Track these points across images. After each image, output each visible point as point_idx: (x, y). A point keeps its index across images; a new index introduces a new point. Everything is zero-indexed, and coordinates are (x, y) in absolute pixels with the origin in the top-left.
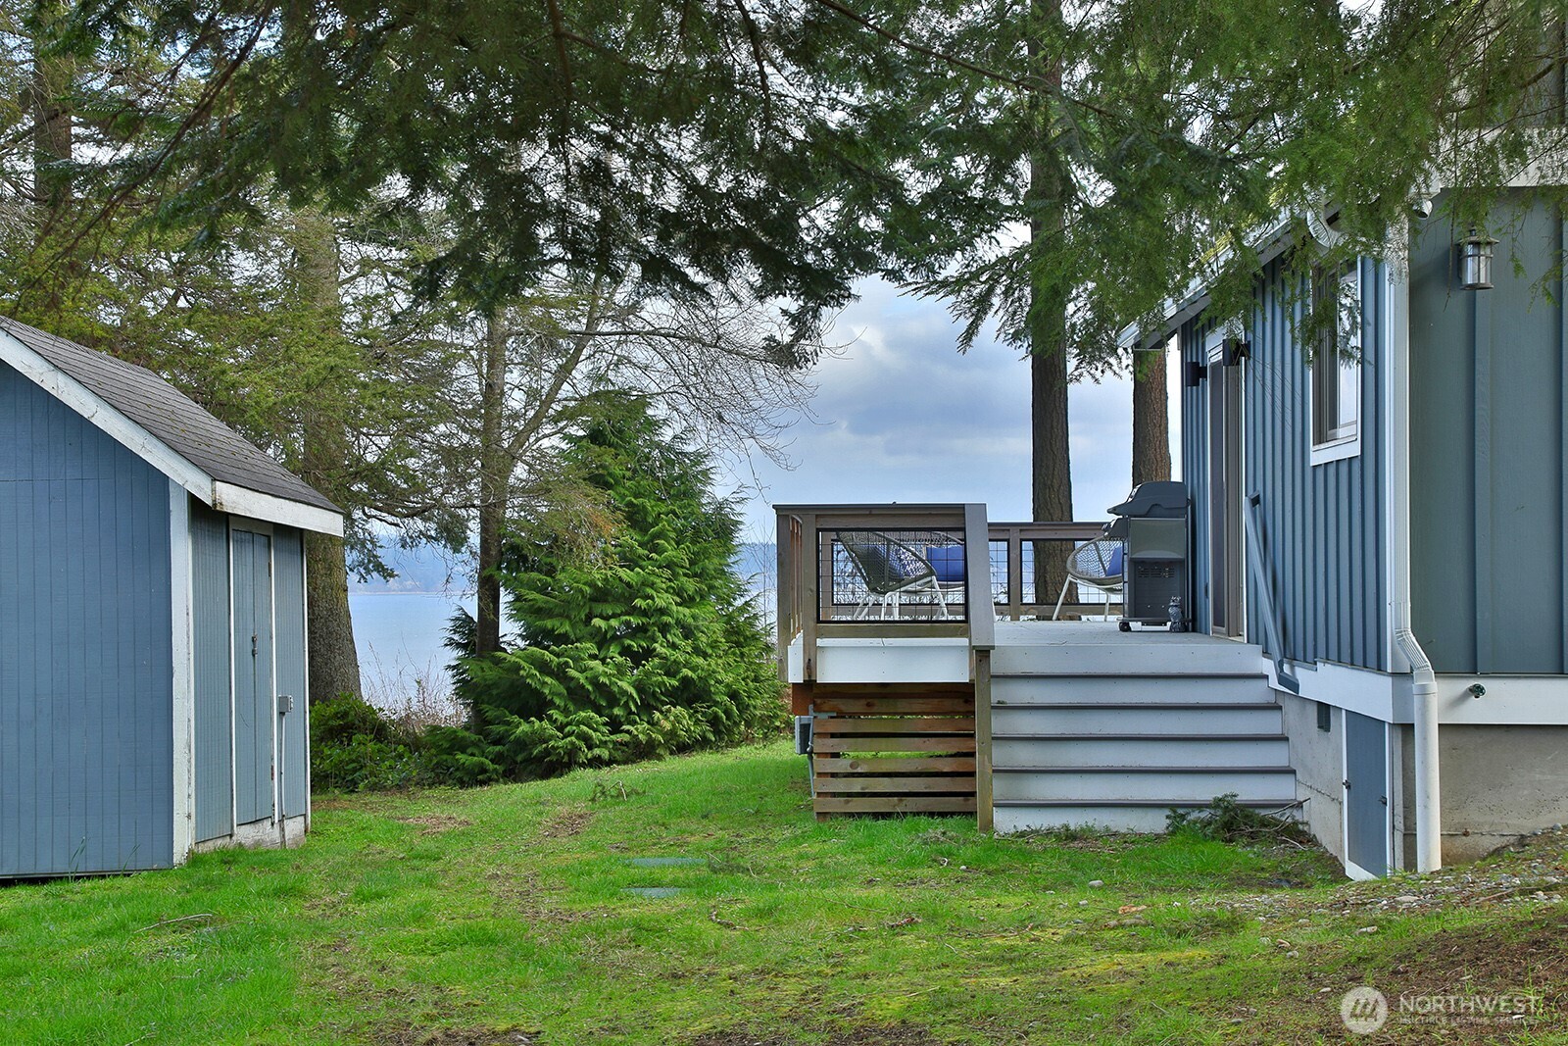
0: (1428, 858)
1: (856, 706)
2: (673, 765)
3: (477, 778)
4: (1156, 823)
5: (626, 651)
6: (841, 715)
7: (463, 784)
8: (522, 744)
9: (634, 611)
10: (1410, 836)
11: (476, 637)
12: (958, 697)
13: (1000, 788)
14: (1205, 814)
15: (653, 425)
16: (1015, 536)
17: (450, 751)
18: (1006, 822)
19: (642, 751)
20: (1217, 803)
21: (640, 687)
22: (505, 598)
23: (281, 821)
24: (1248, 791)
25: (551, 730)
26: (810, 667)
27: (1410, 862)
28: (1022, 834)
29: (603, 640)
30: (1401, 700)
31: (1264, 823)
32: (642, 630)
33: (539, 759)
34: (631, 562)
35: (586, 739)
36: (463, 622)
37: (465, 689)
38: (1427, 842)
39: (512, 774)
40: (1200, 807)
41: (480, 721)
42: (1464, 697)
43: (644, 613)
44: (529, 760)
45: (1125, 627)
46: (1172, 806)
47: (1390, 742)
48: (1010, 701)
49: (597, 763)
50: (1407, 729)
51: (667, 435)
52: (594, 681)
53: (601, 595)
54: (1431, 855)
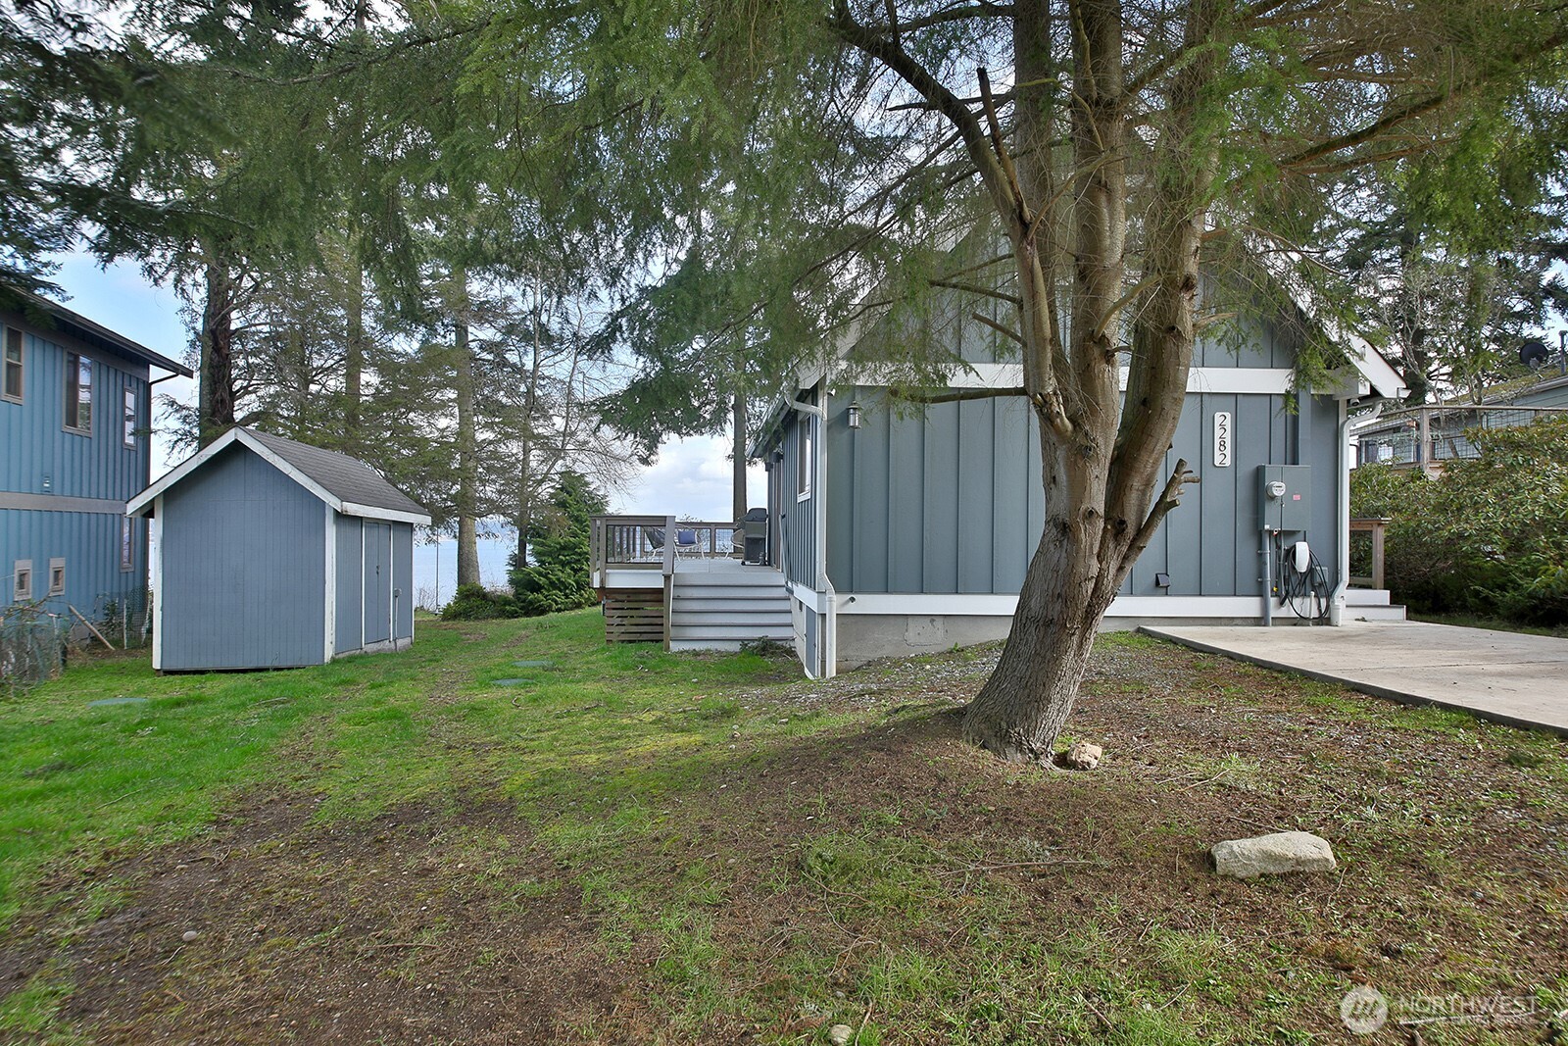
0: (830, 671)
1: (624, 597)
2: (588, 610)
3: (513, 615)
4: (736, 647)
5: (572, 569)
6: (617, 601)
7: (509, 618)
8: (531, 603)
9: (575, 553)
10: (824, 662)
11: (518, 561)
12: (657, 595)
13: (673, 632)
14: (755, 644)
15: (587, 484)
16: (713, 527)
17: (505, 605)
18: (675, 647)
19: (579, 605)
20: (760, 639)
21: (577, 582)
22: (529, 547)
23: (395, 640)
24: (773, 633)
25: (542, 598)
26: (602, 581)
27: (823, 674)
28: (682, 652)
29: (563, 564)
30: (821, 603)
31: (778, 648)
32: (578, 561)
33: (537, 608)
34: (575, 535)
35: (556, 602)
36: (513, 557)
37: (511, 582)
38: (830, 664)
39: (527, 614)
40: (753, 640)
41: (517, 594)
42: (847, 602)
43: (580, 554)
44: (534, 609)
45: (743, 563)
46: (742, 640)
47: (819, 620)
48: (682, 596)
49: (559, 610)
50: (824, 616)
51: (592, 487)
52: (558, 579)
53: (563, 548)
54: (831, 671)
